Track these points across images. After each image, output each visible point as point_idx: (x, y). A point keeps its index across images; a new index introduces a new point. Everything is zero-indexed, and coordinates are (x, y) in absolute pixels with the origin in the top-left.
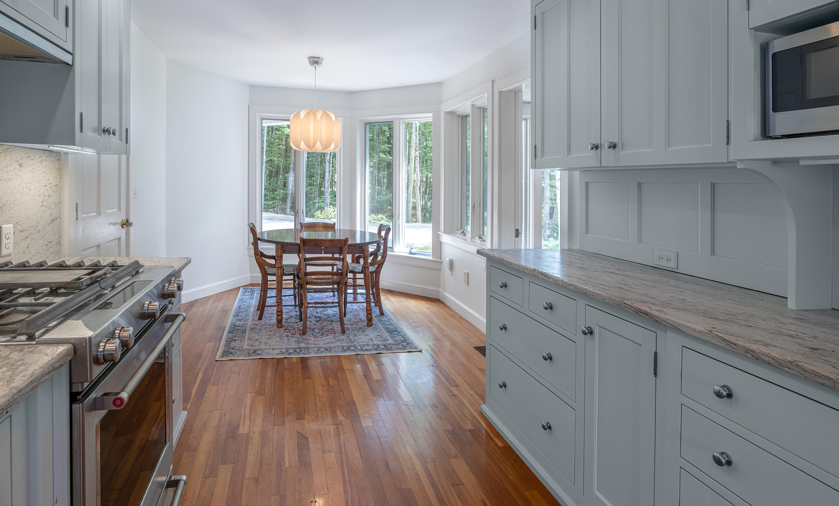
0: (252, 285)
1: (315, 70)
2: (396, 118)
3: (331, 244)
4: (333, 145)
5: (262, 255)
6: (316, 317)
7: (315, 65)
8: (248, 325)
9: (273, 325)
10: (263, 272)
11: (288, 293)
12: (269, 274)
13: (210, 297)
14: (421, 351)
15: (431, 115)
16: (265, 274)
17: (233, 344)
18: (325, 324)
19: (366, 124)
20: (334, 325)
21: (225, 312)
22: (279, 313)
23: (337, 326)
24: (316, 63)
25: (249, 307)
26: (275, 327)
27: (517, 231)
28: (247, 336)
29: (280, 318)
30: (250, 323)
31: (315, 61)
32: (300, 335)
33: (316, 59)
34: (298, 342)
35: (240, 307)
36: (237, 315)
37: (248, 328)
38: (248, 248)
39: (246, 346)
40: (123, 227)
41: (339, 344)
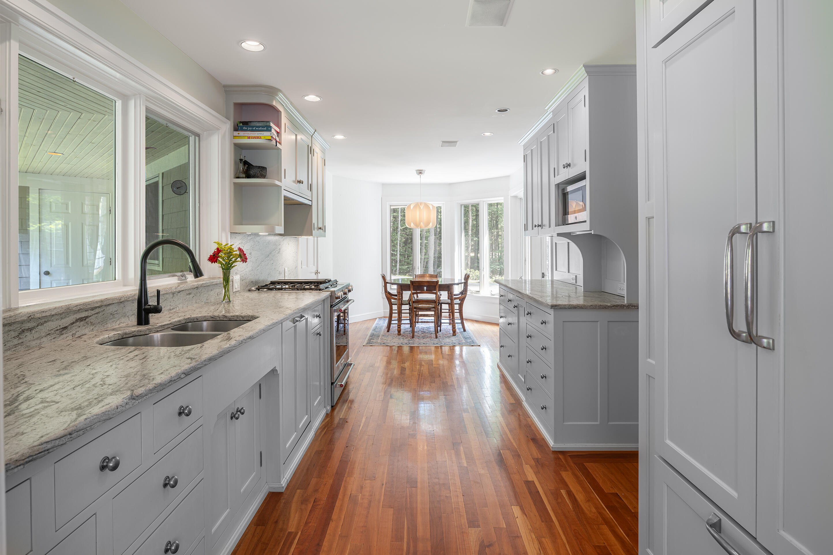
0: (384, 317)
1: (420, 177)
2: (481, 201)
3: (428, 284)
4: (431, 224)
5: (389, 293)
6: (422, 332)
7: (420, 174)
8: (381, 334)
9: (395, 334)
10: (390, 303)
11: (406, 316)
12: (393, 304)
13: (358, 322)
14: (479, 346)
15: (503, 198)
16: (391, 304)
17: (372, 341)
18: (427, 334)
19: (461, 205)
20: (432, 335)
21: (368, 329)
22: (399, 327)
23: (434, 336)
24: (420, 173)
25: (382, 327)
26: (397, 335)
27: (543, 274)
28: (380, 338)
29: (399, 329)
30: (382, 333)
31: (420, 172)
32: (410, 338)
33: (421, 171)
34: (409, 341)
35: (376, 327)
36: (375, 330)
37: (381, 335)
38: (382, 293)
39: (379, 341)
40: (316, 274)
41: (432, 342)
